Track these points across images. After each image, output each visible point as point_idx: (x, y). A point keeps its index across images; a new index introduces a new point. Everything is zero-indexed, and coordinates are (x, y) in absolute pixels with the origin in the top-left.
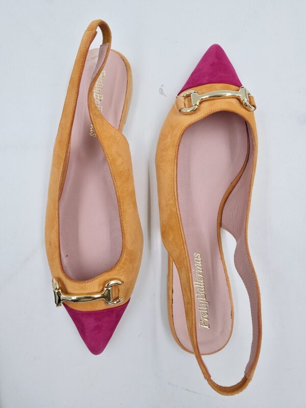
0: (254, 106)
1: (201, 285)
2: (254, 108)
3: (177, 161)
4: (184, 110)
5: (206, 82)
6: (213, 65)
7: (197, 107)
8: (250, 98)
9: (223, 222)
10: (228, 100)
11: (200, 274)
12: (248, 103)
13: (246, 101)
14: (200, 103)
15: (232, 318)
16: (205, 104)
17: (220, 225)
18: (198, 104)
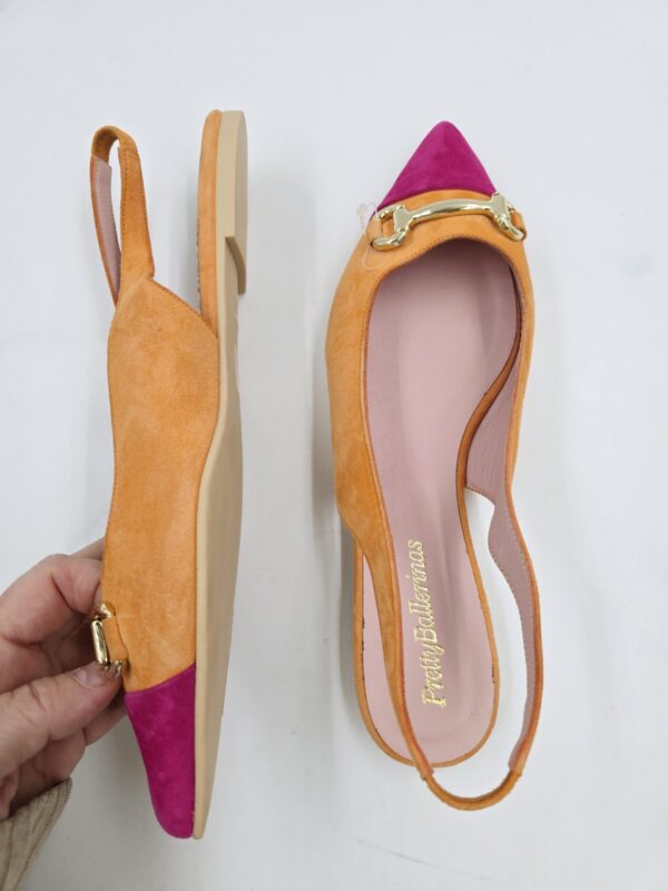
0: (523, 231)
1: (424, 610)
2: (521, 235)
3: (366, 343)
4: (379, 242)
5: (424, 187)
6: (438, 157)
7: (404, 234)
8: (514, 217)
9: (469, 477)
10: (468, 217)
11: (421, 584)
12: (508, 224)
13: (504, 219)
14: (413, 227)
15: (496, 682)
16: (422, 229)
17: (463, 481)
18: (407, 228)
